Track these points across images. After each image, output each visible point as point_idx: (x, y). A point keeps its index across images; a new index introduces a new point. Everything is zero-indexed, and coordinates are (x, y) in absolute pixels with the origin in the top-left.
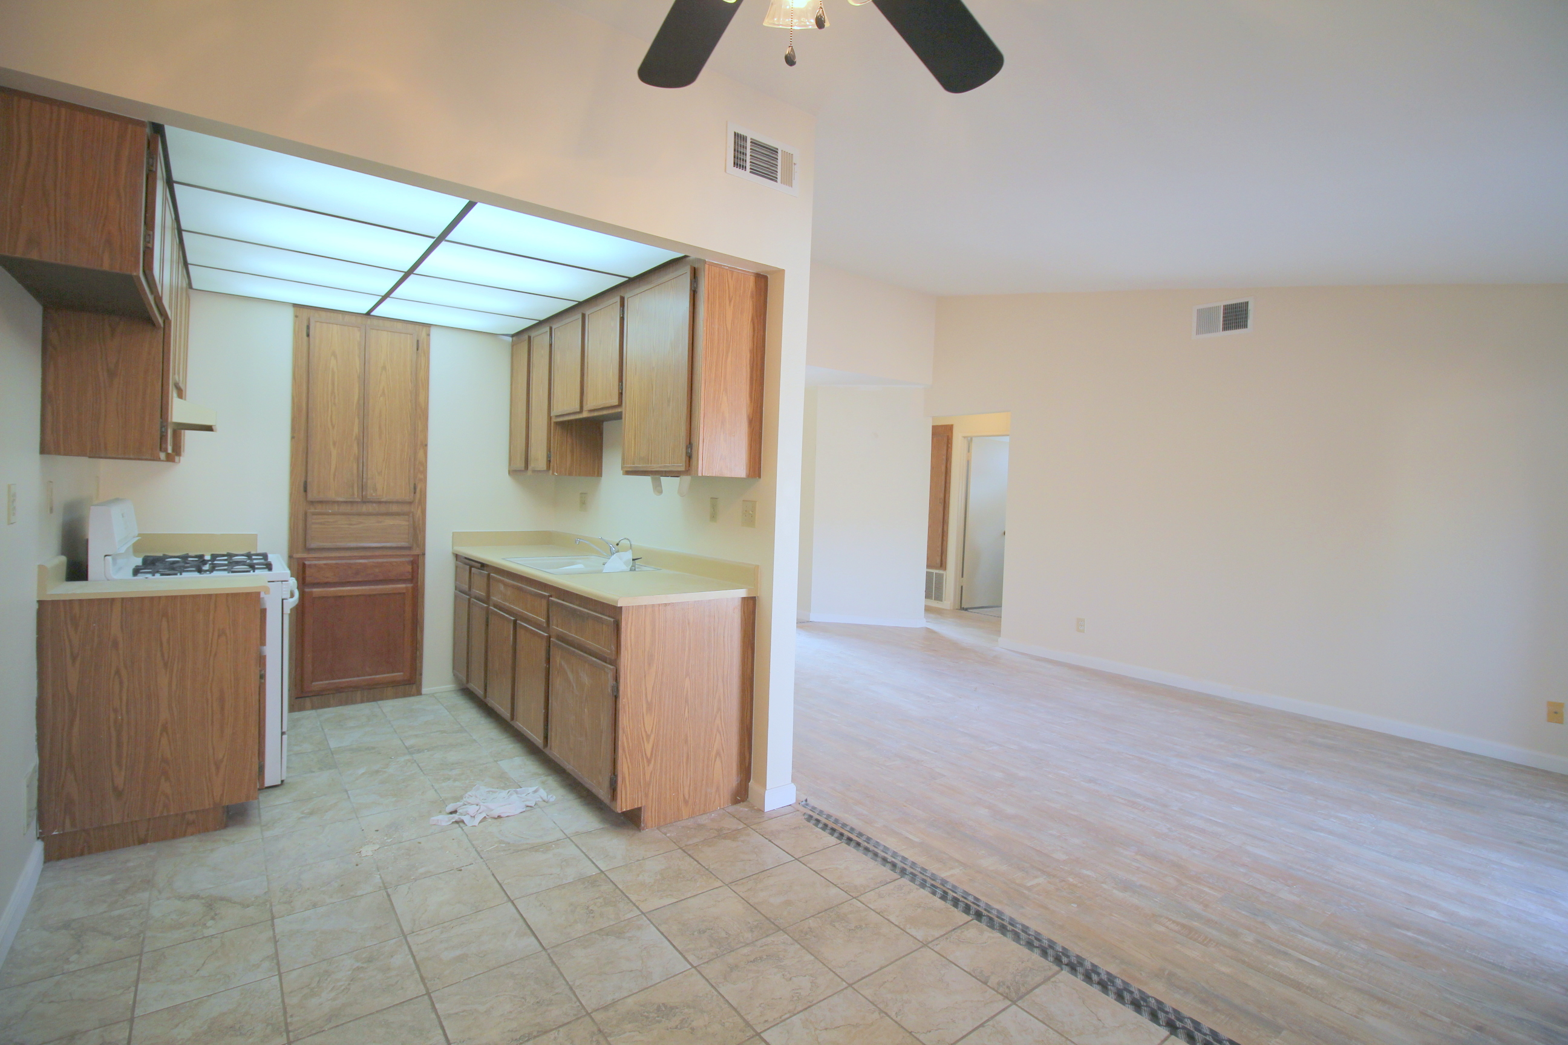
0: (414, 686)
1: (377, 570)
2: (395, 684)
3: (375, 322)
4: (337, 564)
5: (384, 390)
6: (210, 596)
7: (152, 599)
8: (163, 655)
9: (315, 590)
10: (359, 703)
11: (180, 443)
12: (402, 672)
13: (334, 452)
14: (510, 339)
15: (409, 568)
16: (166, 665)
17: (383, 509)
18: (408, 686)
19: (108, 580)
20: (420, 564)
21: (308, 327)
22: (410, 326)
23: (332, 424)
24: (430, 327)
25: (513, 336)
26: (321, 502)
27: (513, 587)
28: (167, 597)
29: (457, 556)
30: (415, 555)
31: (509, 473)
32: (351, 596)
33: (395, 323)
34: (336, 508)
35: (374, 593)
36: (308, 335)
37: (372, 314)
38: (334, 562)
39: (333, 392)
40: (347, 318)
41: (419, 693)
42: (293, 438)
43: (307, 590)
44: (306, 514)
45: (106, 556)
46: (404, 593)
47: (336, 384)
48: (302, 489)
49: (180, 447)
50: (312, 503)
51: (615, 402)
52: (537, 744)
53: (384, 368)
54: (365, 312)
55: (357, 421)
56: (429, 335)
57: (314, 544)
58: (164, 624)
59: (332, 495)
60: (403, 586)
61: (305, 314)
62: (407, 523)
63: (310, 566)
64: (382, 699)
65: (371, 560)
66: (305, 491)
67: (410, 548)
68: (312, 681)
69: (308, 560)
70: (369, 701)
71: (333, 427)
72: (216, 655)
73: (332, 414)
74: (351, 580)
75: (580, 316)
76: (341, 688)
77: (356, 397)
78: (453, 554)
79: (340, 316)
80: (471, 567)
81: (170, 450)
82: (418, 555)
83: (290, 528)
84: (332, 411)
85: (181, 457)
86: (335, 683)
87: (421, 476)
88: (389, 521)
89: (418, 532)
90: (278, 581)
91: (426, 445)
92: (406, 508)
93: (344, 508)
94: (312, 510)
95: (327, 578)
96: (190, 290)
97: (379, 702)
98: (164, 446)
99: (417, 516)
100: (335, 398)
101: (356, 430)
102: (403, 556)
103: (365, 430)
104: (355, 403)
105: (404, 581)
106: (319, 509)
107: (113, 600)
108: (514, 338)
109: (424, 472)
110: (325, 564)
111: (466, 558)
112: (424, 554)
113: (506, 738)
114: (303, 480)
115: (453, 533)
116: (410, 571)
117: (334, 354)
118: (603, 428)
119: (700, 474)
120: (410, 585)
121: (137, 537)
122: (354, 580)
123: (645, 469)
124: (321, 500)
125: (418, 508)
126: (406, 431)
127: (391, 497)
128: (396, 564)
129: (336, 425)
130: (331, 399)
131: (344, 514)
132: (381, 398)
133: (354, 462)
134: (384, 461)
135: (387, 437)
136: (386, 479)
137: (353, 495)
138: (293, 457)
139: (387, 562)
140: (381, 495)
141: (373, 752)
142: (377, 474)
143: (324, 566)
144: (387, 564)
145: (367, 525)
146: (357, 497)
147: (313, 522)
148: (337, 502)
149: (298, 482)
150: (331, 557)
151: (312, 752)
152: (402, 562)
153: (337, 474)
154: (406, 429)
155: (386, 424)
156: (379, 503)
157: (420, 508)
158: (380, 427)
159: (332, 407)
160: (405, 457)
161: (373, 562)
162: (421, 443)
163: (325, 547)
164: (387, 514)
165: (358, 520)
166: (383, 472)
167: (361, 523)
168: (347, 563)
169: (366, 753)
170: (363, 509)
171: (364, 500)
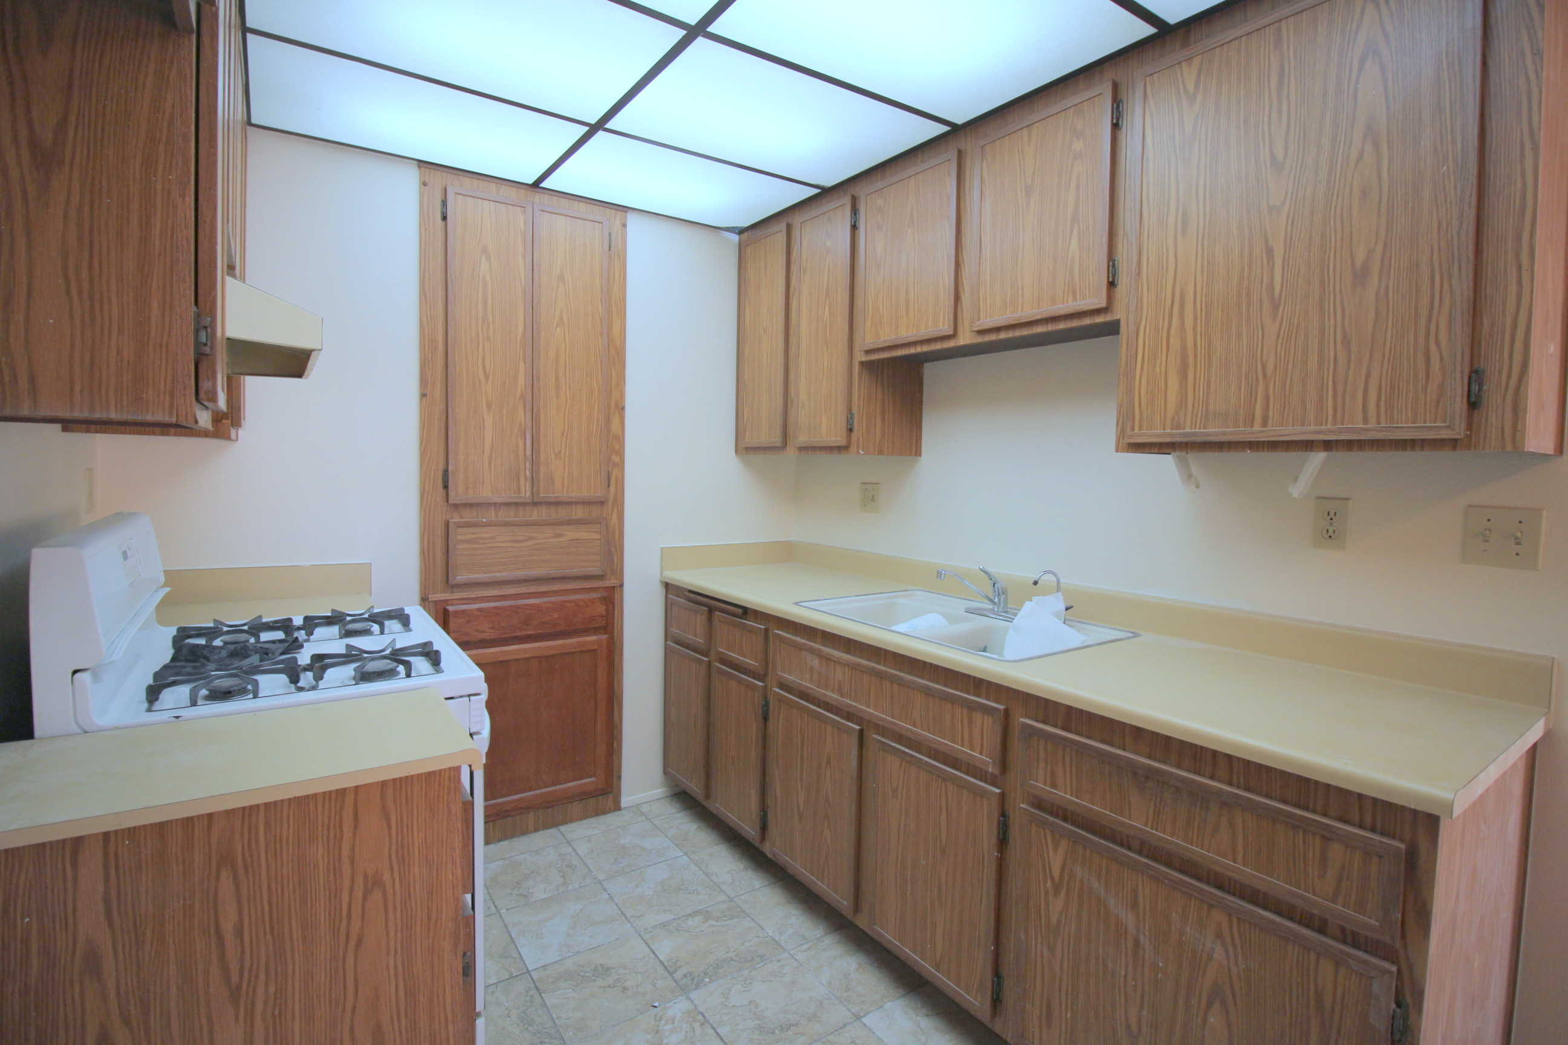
0: (611, 795)
1: (555, 615)
2: (584, 795)
3: (546, 198)
4: (497, 608)
5: (561, 314)
6: (342, 792)
7: (188, 823)
8: (225, 969)
10: (531, 833)
11: (239, 401)
12: (594, 776)
13: (489, 420)
14: (735, 238)
15: (600, 609)
16: (235, 995)
17: (562, 513)
18: (600, 797)
19: (86, 732)
20: (616, 602)
21: (444, 203)
22: (598, 209)
23: (485, 373)
24: (626, 212)
25: (741, 231)
26: (470, 505)
27: (848, 665)
28: (229, 813)
29: (667, 586)
30: (610, 587)
31: (737, 452)
32: (517, 660)
33: (576, 203)
34: (492, 515)
35: (552, 653)
36: (444, 218)
37: (542, 185)
38: (492, 605)
39: (485, 317)
40: (504, 190)
41: (617, 807)
42: (423, 395)
44: (447, 524)
45: (75, 672)
46: (594, 650)
47: (490, 301)
48: (440, 481)
49: (239, 409)
50: (456, 506)
51: (1098, 300)
52: (979, 1015)
53: (561, 278)
54: (531, 182)
55: (522, 366)
56: (624, 226)
57: (461, 577)
58: (226, 883)
59: (486, 493)
60: (594, 638)
61: (438, 180)
62: (598, 536)
64: (564, 823)
65: (546, 599)
66: (446, 487)
67: (600, 577)
69: (453, 605)
70: (546, 826)
71: (487, 378)
72: (359, 943)
73: (484, 355)
74: (518, 633)
75: (954, 156)
76: (506, 811)
77: (521, 326)
78: (662, 582)
79: (493, 187)
80: (711, 611)
81: (222, 403)
82: (614, 587)
83: (422, 551)
84: (484, 350)
85: (240, 431)
87: (615, 459)
88: (571, 533)
89: (613, 550)
90: (461, 697)
91: (623, 408)
92: (595, 512)
93: (504, 515)
94: (456, 519)
95: (483, 632)
96: (249, 128)
97: (562, 828)
98: (205, 385)
99: (612, 523)
100: (488, 327)
101: (521, 382)
102: (592, 589)
103: (535, 382)
104: (519, 337)
105: (595, 631)
106: (468, 516)
107: (78, 842)
108: (745, 236)
109: (621, 453)
110: (479, 610)
111: (691, 591)
112: (622, 586)
113: (904, 996)
114: (441, 467)
115: (662, 549)
116: (604, 613)
117: (485, 251)
118: (923, 373)
119: (1526, 450)
120: (605, 636)
121: (164, 586)
122: (524, 633)
123: (1222, 439)
124: (470, 501)
125: (613, 510)
126: (595, 385)
127: (574, 494)
128: (582, 603)
129: (491, 374)
130: (482, 329)
131: (506, 524)
132: (559, 329)
133: (519, 437)
134: (563, 434)
135: (568, 395)
136: (567, 464)
137: (519, 491)
138: (423, 429)
139: (569, 602)
140: (560, 491)
141: (611, 986)
142: (553, 456)
143: (478, 613)
144: (570, 604)
145: (540, 541)
146: (526, 494)
147: (459, 537)
148: (495, 504)
149: (433, 472)
150: (487, 597)
151: (499, 984)
152: (594, 599)
153: (494, 457)
154: (595, 381)
155: (565, 373)
156: (557, 504)
157: (615, 511)
158: (557, 378)
159: (484, 343)
160: (594, 428)
161: (550, 602)
162: (617, 405)
163: (478, 581)
164: (569, 523)
165: (526, 534)
166: (563, 453)
167: (531, 538)
168: (511, 606)
169: (600, 988)
170: (535, 514)
171: (536, 500)
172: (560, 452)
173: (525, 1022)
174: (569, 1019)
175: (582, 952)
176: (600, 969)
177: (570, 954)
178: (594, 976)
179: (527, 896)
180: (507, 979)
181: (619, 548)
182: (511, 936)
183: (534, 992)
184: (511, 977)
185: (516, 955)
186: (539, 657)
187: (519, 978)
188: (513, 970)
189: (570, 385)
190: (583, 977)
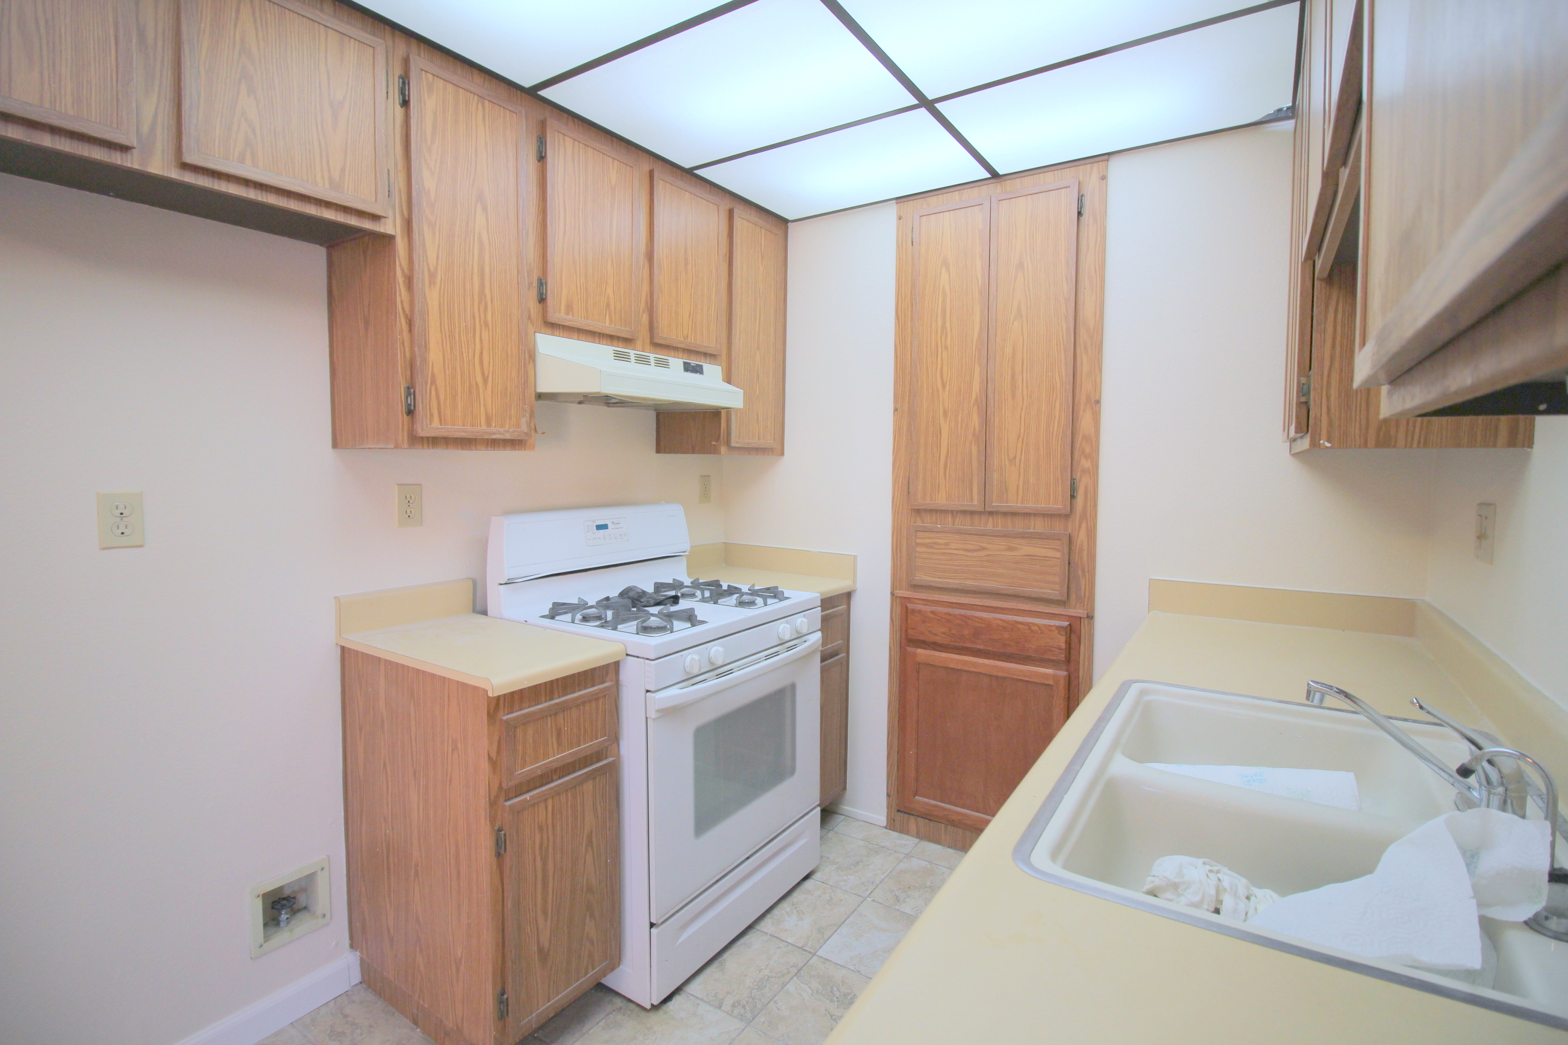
1: (1006, 635)
3: (1008, 185)
5: (1019, 307)
6: (444, 679)
9: (920, 651)
13: (947, 428)
14: (1290, 125)
15: (1061, 641)
17: (1019, 526)
22: (1068, 172)
23: (942, 383)
24: (1108, 158)
26: (928, 510)
30: (1077, 617)
33: (1042, 175)
34: (947, 522)
35: (1000, 674)
36: (912, 242)
38: (946, 610)
39: (944, 327)
43: (910, 649)
44: (910, 528)
45: (500, 584)
46: (1052, 685)
47: (948, 311)
48: (905, 488)
50: (917, 511)
53: (1020, 266)
55: (977, 369)
57: (920, 578)
59: (942, 499)
60: (1050, 671)
61: (909, 209)
62: (1058, 555)
63: (913, 611)
65: (997, 616)
66: (909, 492)
67: (1064, 602)
68: (916, 794)
69: (915, 603)
71: (944, 387)
73: (942, 364)
74: (968, 645)
76: (953, 820)
77: (979, 328)
79: (956, 195)
82: (1082, 618)
83: (893, 550)
84: (942, 360)
86: (945, 809)
87: (1086, 464)
88: (1026, 549)
89: (1080, 573)
91: (1098, 402)
92: (1058, 527)
93: (958, 522)
94: (918, 524)
95: (935, 635)
99: (1077, 542)
100: (947, 337)
101: (976, 386)
102: (1053, 616)
103: (992, 385)
104: (977, 340)
105: (1052, 662)
106: (926, 521)
107: (380, 660)
109: (1093, 455)
110: (934, 612)
112: (1090, 617)
115: (1150, 580)
116: (1067, 645)
117: (945, 263)
120: (1062, 672)
122: (974, 645)
124: (928, 507)
125: (1080, 526)
126: (1058, 379)
127: (1031, 505)
128: (1037, 628)
129: (948, 383)
130: (941, 339)
131: (959, 532)
132: (1016, 323)
133: (973, 442)
134: (1019, 437)
135: (1025, 393)
136: (1022, 471)
137: (972, 500)
138: (895, 440)
139: (1022, 623)
140: (1014, 503)
141: (833, 1017)
142: (1007, 462)
143: (932, 616)
144: (1021, 626)
145: (991, 553)
146: (976, 503)
147: (918, 541)
148: (952, 511)
149: (901, 479)
150: (942, 601)
151: (790, 946)
152: (1051, 626)
153: (949, 463)
154: (1057, 374)
155: (1023, 371)
156: (1014, 514)
157: (1084, 525)
158: (1013, 377)
159: (942, 353)
160: (1055, 429)
161: (1000, 620)
162: (1088, 399)
163: (932, 584)
164: (1022, 536)
165: (978, 544)
166: (1017, 460)
167: (984, 549)
168: (961, 615)
169: (826, 1011)
170: (990, 525)
171: (988, 509)
172: (1015, 458)
173: (760, 984)
174: (778, 1009)
175: (861, 974)
176: (848, 998)
177: (852, 968)
178: (837, 998)
179: (898, 901)
180: (798, 947)
181: (1088, 572)
182: (845, 921)
183: (795, 970)
184: (802, 948)
185: (826, 936)
186: (991, 676)
187: (805, 953)
188: (809, 944)
189: (1027, 383)
190: (832, 992)
